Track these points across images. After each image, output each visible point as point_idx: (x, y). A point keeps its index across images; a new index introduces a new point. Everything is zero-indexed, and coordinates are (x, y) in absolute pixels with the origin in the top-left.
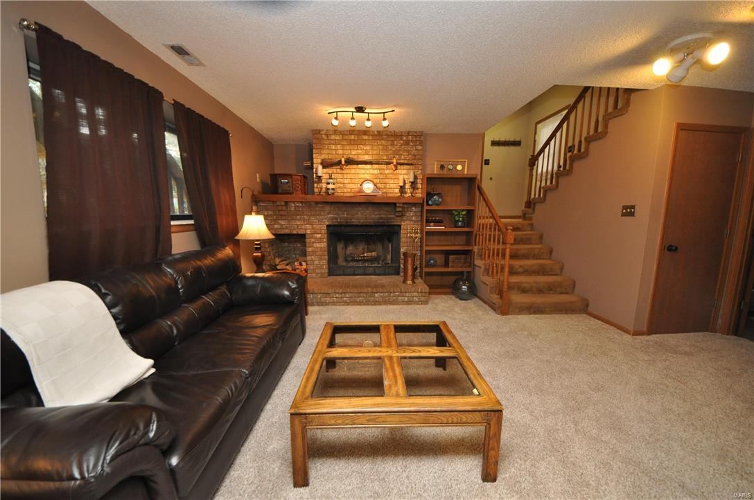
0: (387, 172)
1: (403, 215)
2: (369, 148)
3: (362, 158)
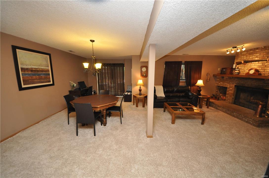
0: (266, 64)
2: (258, 54)
3: (254, 59)
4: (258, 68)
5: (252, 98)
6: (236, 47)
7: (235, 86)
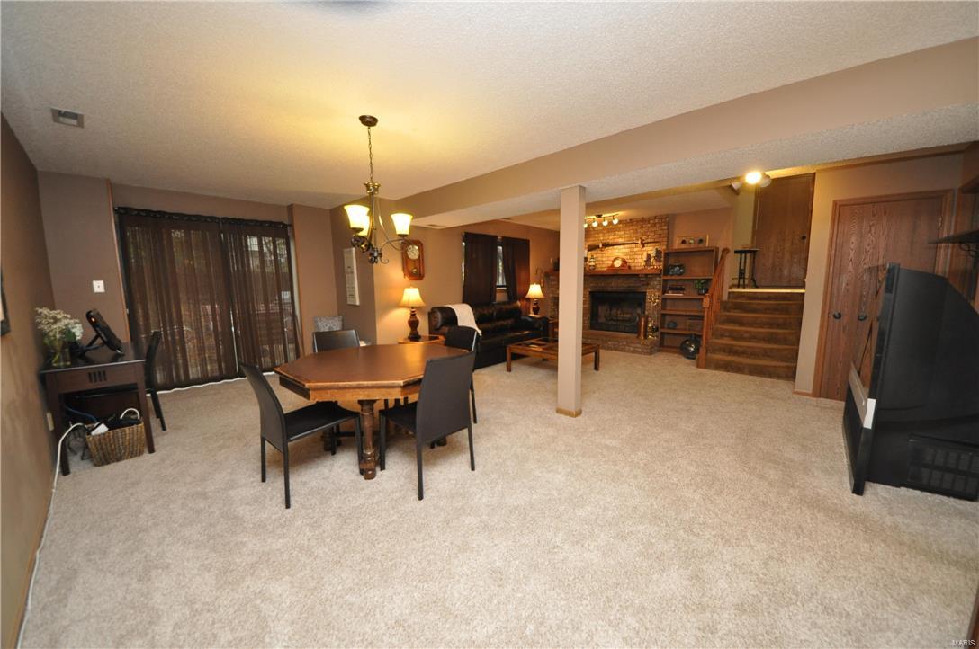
0: (636, 249)
1: (648, 284)
2: (622, 233)
3: (616, 241)
4: (625, 257)
5: (619, 312)
6: (600, 216)
7: (590, 292)
